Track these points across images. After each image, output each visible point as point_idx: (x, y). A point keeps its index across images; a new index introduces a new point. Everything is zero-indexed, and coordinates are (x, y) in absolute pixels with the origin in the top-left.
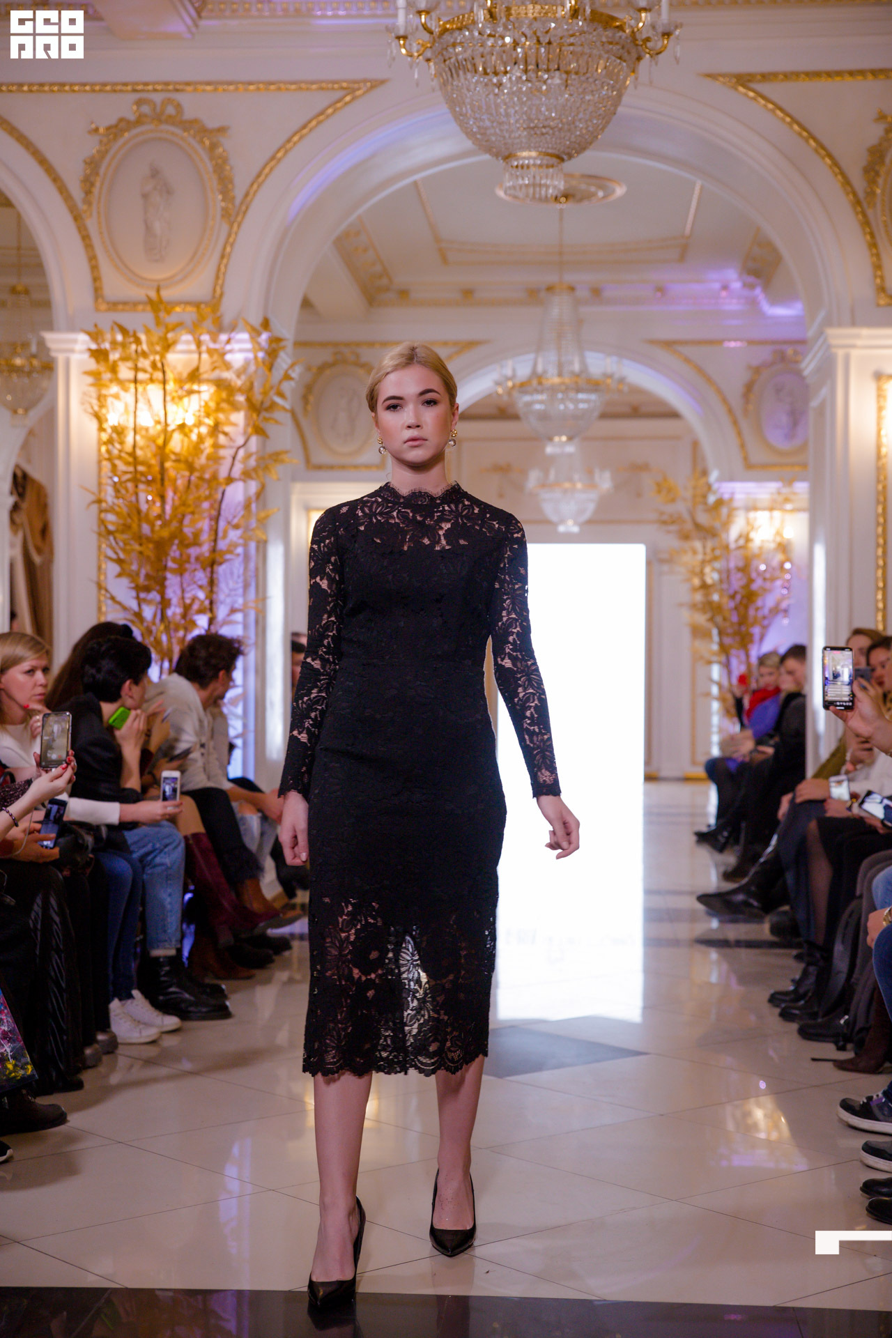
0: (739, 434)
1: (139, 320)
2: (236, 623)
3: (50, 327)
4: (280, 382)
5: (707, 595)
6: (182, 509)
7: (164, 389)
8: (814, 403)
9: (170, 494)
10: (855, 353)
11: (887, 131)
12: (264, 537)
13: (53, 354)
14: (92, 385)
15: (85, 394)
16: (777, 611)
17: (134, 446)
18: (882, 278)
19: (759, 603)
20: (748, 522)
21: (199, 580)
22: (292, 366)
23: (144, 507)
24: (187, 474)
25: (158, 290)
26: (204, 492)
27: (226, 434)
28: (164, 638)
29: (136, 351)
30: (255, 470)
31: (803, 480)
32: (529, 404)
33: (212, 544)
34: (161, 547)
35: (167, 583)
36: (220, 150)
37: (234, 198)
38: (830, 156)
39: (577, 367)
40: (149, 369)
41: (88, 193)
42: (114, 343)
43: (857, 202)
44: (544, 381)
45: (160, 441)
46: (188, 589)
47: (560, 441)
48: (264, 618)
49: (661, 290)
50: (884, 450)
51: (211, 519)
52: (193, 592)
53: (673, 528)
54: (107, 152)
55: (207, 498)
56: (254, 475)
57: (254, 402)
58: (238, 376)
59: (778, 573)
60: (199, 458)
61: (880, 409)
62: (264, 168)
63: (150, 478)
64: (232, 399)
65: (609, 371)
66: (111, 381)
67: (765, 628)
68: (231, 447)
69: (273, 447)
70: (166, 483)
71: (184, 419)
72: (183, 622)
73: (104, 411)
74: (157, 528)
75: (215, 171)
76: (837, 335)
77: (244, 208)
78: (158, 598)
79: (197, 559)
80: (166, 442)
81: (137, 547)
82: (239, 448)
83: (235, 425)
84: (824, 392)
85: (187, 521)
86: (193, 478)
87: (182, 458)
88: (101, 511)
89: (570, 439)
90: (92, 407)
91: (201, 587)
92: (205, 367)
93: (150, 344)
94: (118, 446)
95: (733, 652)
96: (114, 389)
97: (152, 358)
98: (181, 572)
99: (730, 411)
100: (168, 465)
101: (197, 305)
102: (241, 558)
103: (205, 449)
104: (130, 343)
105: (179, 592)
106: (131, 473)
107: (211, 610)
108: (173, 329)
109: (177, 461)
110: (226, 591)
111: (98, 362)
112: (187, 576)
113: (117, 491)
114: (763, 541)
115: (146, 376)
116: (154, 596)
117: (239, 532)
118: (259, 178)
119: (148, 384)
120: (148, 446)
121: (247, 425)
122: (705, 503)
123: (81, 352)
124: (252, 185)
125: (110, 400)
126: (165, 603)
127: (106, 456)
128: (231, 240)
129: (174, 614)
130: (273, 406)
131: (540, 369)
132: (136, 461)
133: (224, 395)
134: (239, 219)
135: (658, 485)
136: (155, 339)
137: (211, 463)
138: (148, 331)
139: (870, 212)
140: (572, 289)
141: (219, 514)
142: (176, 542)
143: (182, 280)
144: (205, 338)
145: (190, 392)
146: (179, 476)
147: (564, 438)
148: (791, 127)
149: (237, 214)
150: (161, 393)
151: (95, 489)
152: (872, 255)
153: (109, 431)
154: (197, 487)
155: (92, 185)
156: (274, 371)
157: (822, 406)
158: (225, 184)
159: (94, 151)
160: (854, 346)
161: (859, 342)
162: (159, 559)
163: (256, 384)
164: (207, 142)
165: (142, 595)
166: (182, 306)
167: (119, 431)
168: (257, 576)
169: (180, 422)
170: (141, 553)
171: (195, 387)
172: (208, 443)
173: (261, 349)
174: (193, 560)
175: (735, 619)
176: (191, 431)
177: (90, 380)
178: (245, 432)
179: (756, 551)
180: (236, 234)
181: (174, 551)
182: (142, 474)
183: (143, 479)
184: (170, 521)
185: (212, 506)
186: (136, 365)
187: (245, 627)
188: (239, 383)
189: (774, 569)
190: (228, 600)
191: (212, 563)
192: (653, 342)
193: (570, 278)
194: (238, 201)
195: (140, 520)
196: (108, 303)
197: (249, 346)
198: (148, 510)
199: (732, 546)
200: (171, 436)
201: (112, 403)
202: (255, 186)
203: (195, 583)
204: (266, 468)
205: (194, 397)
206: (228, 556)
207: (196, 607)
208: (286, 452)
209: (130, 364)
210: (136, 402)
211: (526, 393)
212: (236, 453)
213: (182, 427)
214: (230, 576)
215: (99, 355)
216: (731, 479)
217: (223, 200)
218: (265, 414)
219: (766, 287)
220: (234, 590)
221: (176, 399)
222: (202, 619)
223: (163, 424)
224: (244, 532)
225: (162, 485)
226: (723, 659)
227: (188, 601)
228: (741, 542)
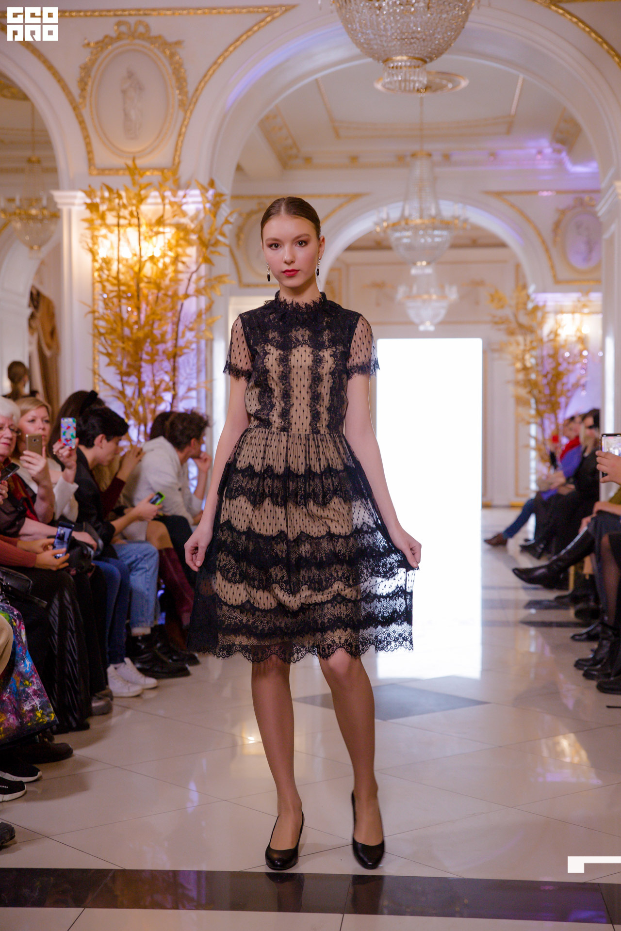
0: (550, 258)
1: (119, 182)
2: (192, 398)
3: (57, 187)
4: (223, 225)
5: (527, 375)
6: (153, 317)
7: (139, 231)
8: (606, 236)
9: (144, 306)
12: (211, 337)
13: (59, 207)
14: (88, 228)
15: (82, 235)
16: (578, 386)
17: (118, 272)
19: (565, 380)
20: (556, 322)
21: (165, 367)
22: (231, 214)
23: (125, 316)
24: (155, 291)
25: (134, 160)
26: (168, 302)
27: (183, 263)
28: (141, 409)
29: (119, 204)
30: (204, 288)
31: (597, 291)
32: (399, 239)
33: (174, 342)
34: (138, 344)
35: (143, 370)
36: (177, 58)
37: (186, 93)
38: (618, 55)
39: (433, 212)
40: (128, 217)
41: (83, 90)
42: (103, 198)
44: (410, 222)
45: (136, 269)
46: (158, 374)
47: (421, 265)
48: (212, 394)
49: (494, 155)
51: (173, 324)
52: (161, 376)
53: (502, 327)
54: (96, 60)
55: (170, 309)
56: (204, 292)
57: (204, 240)
58: (192, 221)
59: (578, 359)
60: (164, 280)
62: (209, 70)
63: (129, 295)
64: (187, 237)
65: (457, 214)
66: (101, 225)
67: (569, 398)
68: (187, 272)
69: (216, 272)
70: (141, 298)
71: (153, 253)
72: (154, 398)
73: (96, 247)
74: (135, 331)
75: (174, 73)
77: (194, 100)
78: (136, 380)
79: (164, 352)
80: (140, 269)
81: (121, 345)
82: (193, 273)
83: (189, 256)
84: (613, 227)
85: (156, 325)
86: (160, 295)
87: (152, 281)
88: (95, 319)
89: (429, 263)
90: (88, 245)
91: (166, 372)
92: (168, 215)
93: (129, 198)
94: (106, 272)
95: (546, 415)
96: (103, 231)
97: (130, 209)
98: (152, 362)
99: (544, 242)
100: (142, 285)
101: (162, 170)
102: (195, 352)
103: (169, 274)
104: (115, 198)
105: (151, 376)
106: (116, 291)
107: (174, 389)
108: (145, 188)
109: (149, 282)
110: (185, 375)
111: (91, 212)
112: (156, 365)
113: (106, 304)
114: (567, 336)
115: (127, 222)
116: (133, 379)
117: (193, 334)
118: (205, 78)
119: (127, 227)
120: (128, 272)
121: (198, 257)
122: (525, 308)
123: (79, 205)
124: (200, 83)
125: (100, 239)
126: (141, 384)
127: (98, 279)
128: (186, 123)
129: (148, 392)
130: (217, 243)
131: (407, 213)
132: (119, 283)
133: (182, 234)
134: (191, 107)
135: (492, 296)
136: (132, 195)
137: (172, 284)
138: (127, 190)
140: (430, 155)
141: (179, 320)
142: (149, 340)
143: (151, 152)
144: (168, 194)
145: (158, 233)
146: (150, 293)
147: (424, 263)
148: (590, 35)
149: (190, 104)
150: (137, 234)
151: (89, 302)
153: (100, 261)
154: (163, 301)
155: (86, 84)
156: (218, 217)
157: (612, 238)
158: (181, 81)
159: (87, 60)
162: (137, 353)
163: (205, 227)
164: (168, 52)
165: (125, 379)
166: (151, 170)
167: (107, 262)
168: (206, 364)
169: (150, 255)
170: (123, 349)
171: (161, 229)
172: (171, 269)
173: (208, 201)
174: (160, 353)
175: (547, 391)
176: (158, 261)
177: (86, 225)
178: (197, 262)
179: (562, 343)
180: (189, 118)
181: (147, 347)
182: (124, 292)
183: (125, 296)
184: (144, 326)
185: (174, 315)
186: (119, 214)
187: (198, 401)
188: (193, 226)
189: (575, 356)
190: (186, 382)
191: (174, 356)
192: (488, 193)
193: (428, 147)
194: (190, 94)
195: (122, 325)
196: (98, 169)
197: (199, 199)
198: (128, 318)
199: (545, 339)
200: (144, 265)
201: (102, 241)
202: (202, 84)
203: (162, 369)
204: (212, 287)
205: (160, 237)
206: (186, 351)
207: (163, 386)
208: (227, 276)
209: (114, 213)
210: (119, 240)
211: (396, 231)
212: (191, 277)
213: (152, 258)
214: (187, 364)
215: (92, 207)
216: (545, 291)
217: (180, 94)
218: (212, 248)
219: (570, 152)
220: (190, 374)
221: (148, 238)
222: (168, 396)
223: (138, 256)
224: (197, 333)
225: (138, 300)
226: (539, 420)
227: (157, 383)
228: (552, 337)
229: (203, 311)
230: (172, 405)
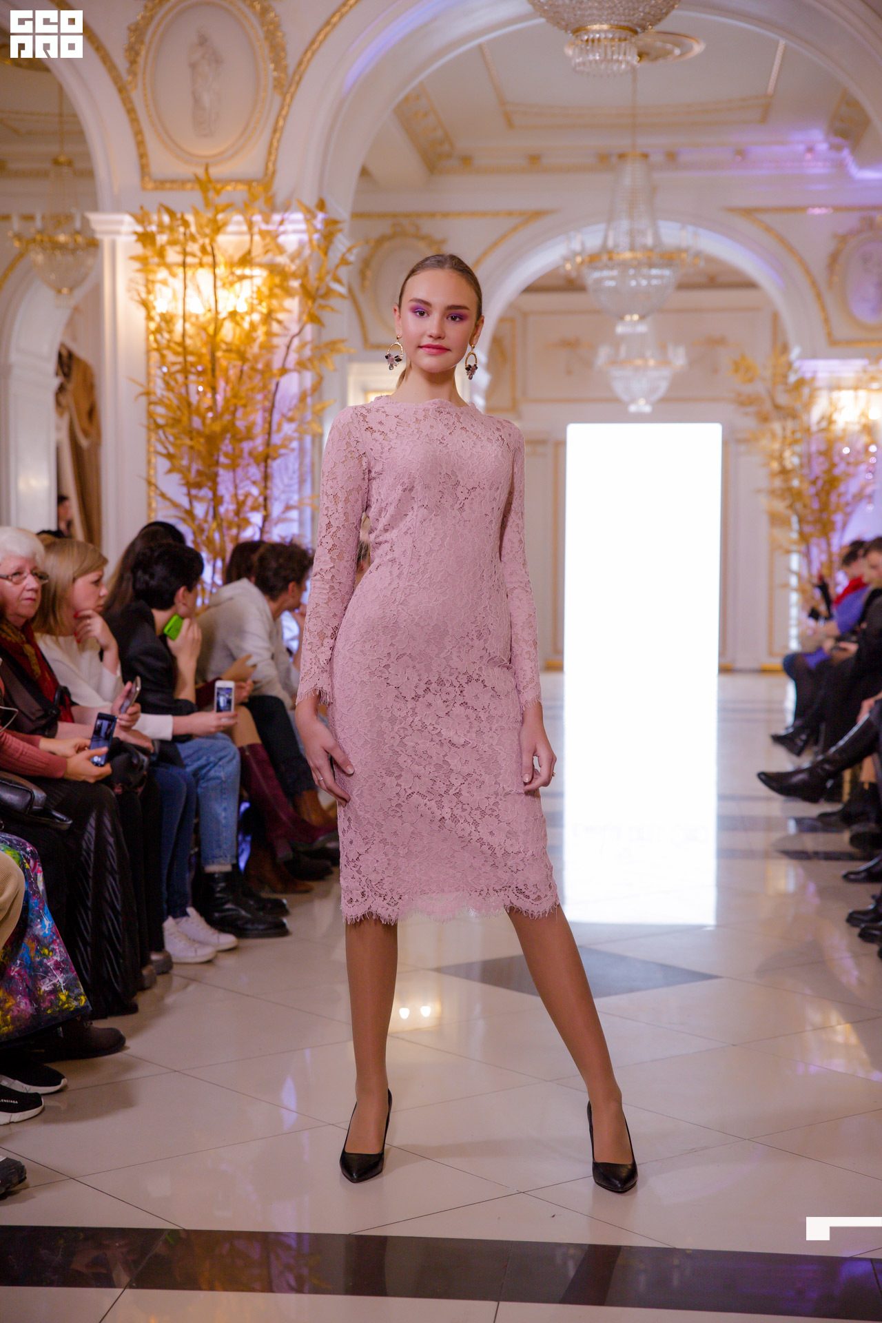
0: (823, 308)
1: (187, 201)
2: (291, 520)
3: (95, 208)
4: (337, 266)
5: (786, 481)
6: (234, 401)
7: (215, 273)
9: (221, 384)
12: (319, 430)
13: (98, 236)
14: (139, 271)
15: (131, 280)
16: (861, 497)
17: (184, 335)
19: (842, 489)
20: (831, 403)
21: (253, 476)
22: (349, 250)
23: (194, 399)
24: (239, 363)
25: (207, 170)
26: (257, 380)
27: (279, 322)
28: (217, 536)
29: (185, 234)
30: (310, 360)
32: (599, 281)
33: (266, 437)
34: (212, 441)
35: (219, 479)
36: (272, 15)
37: (286, 67)
39: (649, 241)
40: (199, 253)
41: (133, 62)
42: (161, 225)
44: (615, 256)
45: (211, 330)
46: (241, 485)
47: (632, 320)
49: (741, 153)
51: (265, 410)
52: (247, 489)
53: (751, 409)
54: (152, 18)
55: (260, 390)
56: (309, 365)
57: (309, 288)
58: (292, 259)
59: (862, 457)
60: (251, 347)
62: (318, 33)
63: (200, 368)
64: (285, 284)
65: (684, 245)
66: (159, 265)
67: (848, 515)
68: (285, 335)
69: (329, 335)
70: (218, 373)
71: (235, 307)
72: (236, 519)
73: (151, 297)
74: (208, 421)
75: (266, 38)
77: (297, 78)
78: (210, 494)
79: (250, 454)
80: (217, 330)
81: (188, 442)
82: (293, 337)
83: (289, 311)
85: (239, 413)
86: (246, 368)
87: (234, 348)
88: (150, 403)
89: (642, 317)
90: (139, 295)
91: (254, 483)
92: (257, 251)
93: (200, 226)
94: (166, 335)
95: (814, 541)
96: (162, 274)
97: (201, 242)
98: (233, 467)
99: (814, 283)
100: (219, 354)
101: (248, 183)
102: (296, 453)
103: (258, 337)
104: (178, 226)
105: (231, 488)
106: (180, 363)
107: (265, 507)
108: (223, 211)
109: (228, 351)
110: (281, 486)
111: (144, 246)
112: (240, 471)
113: (167, 384)
114: (846, 423)
115: (196, 260)
116: (206, 492)
117: (293, 426)
118: (312, 46)
119: (197, 269)
120: (198, 334)
121: (301, 313)
122: (786, 384)
123: (127, 234)
124: (306, 52)
125: (158, 286)
126: (217, 500)
127: (154, 345)
128: (284, 113)
129: (227, 511)
130: (329, 293)
131: (610, 243)
132: (185, 351)
133: (277, 280)
134: (292, 89)
135: (736, 363)
136: (204, 221)
137: (264, 352)
138: (196, 213)
140: (646, 156)
141: (273, 406)
142: (228, 436)
143: (232, 157)
144: (257, 218)
145: (242, 278)
146: (231, 366)
147: (636, 317)
149: (290, 86)
150: (211, 277)
151: (142, 378)
153: (157, 319)
154: (250, 378)
155: (137, 54)
156: (331, 254)
158: (277, 51)
159: (139, 17)
162: (211, 454)
163: (311, 268)
164: (258, 7)
165: (194, 492)
166: (233, 184)
167: (167, 319)
168: (312, 471)
169: (231, 309)
170: (192, 448)
171: (247, 271)
172: (261, 331)
173: (317, 231)
174: (246, 455)
175: (816, 505)
176: (243, 319)
177: (137, 265)
178: (300, 319)
179: (839, 433)
180: (289, 106)
181: (226, 446)
182: (193, 365)
185: (265, 398)
186: (185, 249)
187: (301, 523)
188: (293, 267)
189: (858, 452)
190: (283, 497)
191: (265, 459)
192: (732, 210)
193: (643, 143)
194: (291, 70)
195: (190, 413)
196: (155, 181)
197: (303, 226)
198: (199, 402)
199: (814, 428)
200: (222, 325)
201: (160, 290)
202: (309, 54)
203: (248, 479)
204: (322, 358)
205: (246, 283)
206: (283, 451)
207: (249, 502)
208: (343, 341)
209: (178, 248)
210: (185, 288)
211: (596, 269)
212: (291, 342)
213: (233, 315)
214: (284, 472)
215: (146, 238)
216: (814, 356)
217: (275, 70)
218: (320, 301)
219: (854, 149)
220: (289, 486)
221: (227, 286)
222: (256, 518)
223: (214, 311)
224: (300, 426)
225: (214, 375)
226: (803, 548)
227: (241, 498)
228: (824, 424)
229: (309, 392)
230: (262, 530)
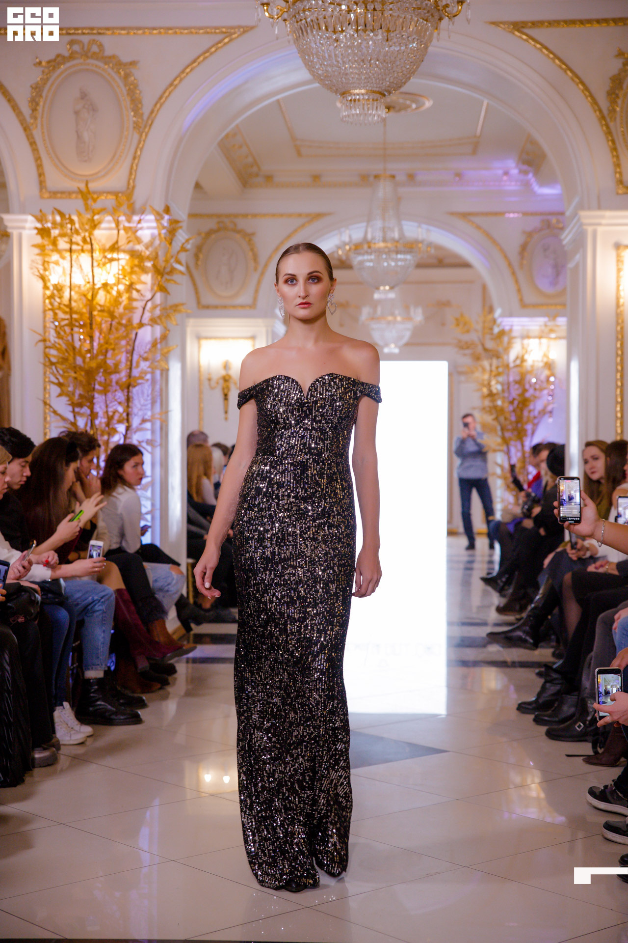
0: (517, 281)
1: (73, 206)
2: (147, 430)
3: (7, 211)
4: (178, 252)
5: (493, 401)
6: (106, 345)
7: (92, 257)
8: (571, 265)
9: (97, 334)
10: (600, 229)
11: (624, 65)
12: (166, 367)
13: (9, 230)
14: (38, 255)
15: (33, 261)
16: (544, 412)
17: (70, 300)
18: (620, 173)
19: (531, 407)
20: (523, 348)
21: (119, 398)
22: (187, 241)
23: (77, 344)
24: (110, 320)
25: (87, 185)
26: (122, 330)
27: (138, 291)
29: (71, 229)
30: (159, 317)
31: (563, 316)
32: (361, 263)
33: (128, 371)
34: (90, 374)
35: (95, 401)
36: (132, 78)
37: (142, 114)
38: (582, 83)
39: (396, 235)
40: (81, 243)
41: (34, 110)
42: (54, 223)
43: (603, 117)
44: (373, 246)
45: (89, 296)
46: (111, 405)
47: (385, 289)
48: (167, 426)
49: (459, 175)
50: (621, 301)
51: (127, 353)
52: (114, 407)
53: (468, 352)
54: (48, 79)
55: (124, 337)
56: (159, 321)
57: (159, 267)
58: (147, 248)
59: (545, 385)
60: (118, 309)
61: (619, 270)
62: (164, 92)
63: (82, 323)
64: (142, 264)
65: (420, 238)
66: (52, 251)
67: (536, 425)
68: (142, 300)
69: (173, 300)
70: (94, 326)
71: (107, 280)
72: (107, 429)
73: (47, 273)
74: (87, 360)
75: (128, 94)
76: (587, 216)
77: (150, 122)
78: (88, 411)
79: (117, 383)
80: (94, 296)
81: (73, 374)
82: (147, 301)
83: (144, 283)
84: (578, 257)
85: (109, 354)
86: (114, 323)
87: (106, 309)
88: (46, 347)
89: (392, 288)
90: (39, 271)
91: (120, 403)
92: (122, 242)
93: (82, 224)
94: (58, 300)
95: (512, 443)
96: (55, 257)
97: (83, 235)
98: (105, 392)
99: (510, 265)
100: (95, 313)
101: (116, 194)
102: (149, 382)
103: (123, 301)
104: (67, 223)
105: (103, 407)
106: (67, 319)
107: (128, 420)
108: (98, 213)
109: (102, 311)
110: (139, 406)
111: (42, 237)
112: (110, 395)
113: (58, 333)
114: (534, 361)
115: (79, 248)
116: (86, 410)
117: (147, 363)
118: (161, 100)
119: (80, 254)
120: (80, 299)
121: (153, 285)
122: (492, 334)
123: (30, 229)
124: (156, 105)
125: (52, 265)
126: (93, 416)
127: (50, 307)
128: (141, 146)
129: (100, 423)
130: (173, 271)
131: (369, 236)
132: (71, 311)
133: (136, 262)
134: (147, 130)
135: (457, 320)
136: (85, 220)
137: (127, 312)
138: (79, 215)
139: (611, 125)
140: (393, 177)
141: (133, 349)
142: (102, 370)
143: (104, 176)
144: (122, 218)
145: (111, 260)
146: (103, 322)
147: (387, 288)
148: (554, 62)
149: (145, 127)
150: (90, 259)
151: (41, 331)
152: (613, 156)
153: (51, 288)
154: (117, 329)
155: (37, 104)
156: (174, 243)
157: (577, 266)
158: (136, 103)
159: (39, 79)
160: (599, 224)
161: (604, 221)
162: (89, 384)
163: (160, 253)
164: (122, 73)
165: (77, 410)
166: (105, 195)
167: (58, 288)
168: (161, 395)
169: (103, 282)
170: (76, 378)
171: (115, 255)
172: (125, 297)
173: (164, 227)
174: (114, 383)
175: (513, 419)
176: (112, 288)
177: (37, 251)
178: (152, 289)
179: (529, 368)
180: (144, 141)
181: (100, 377)
182: (76, 320)
183: (77, 324)
184: (97, 355)
185: (128, 343)
186: (71, 240)
187: (153, 432)
188: (148, 253)
189: (542, 382)
190: (140, 413)
191: (128, 387)
192: (454, 214)
193: (392, 168)
194: (145, 117)
195: (74, 354)
196: (50, 192)
197: (154, 224)
198: (80, 346)
199: (512, 365)
200: (97, 293)
201: (53, 268)
202: (158, 106)
203: (116, 400)
204: (168, 316)
205: (115, 264)
206: (140, 381)
207: (116, 417)
208: (183, 304)
209: (66, 239)
210: (71, 267)
211: (359, 254)
212: (146, 304)
213: (105, 285)
214: (141, 395)
215: (43, 232)
216: (511, 315)
217: (134, 116)
218: (166, 277)
219: (536, 173)
220: (145, 405)
221: (101, 265)
222: (121, 428)
223: (91, 283)
224: (152, 363)
225: (91, 328)
226: (504, 448)
227: (110, 414)
228: (518, 362)
229: (159, 341)
